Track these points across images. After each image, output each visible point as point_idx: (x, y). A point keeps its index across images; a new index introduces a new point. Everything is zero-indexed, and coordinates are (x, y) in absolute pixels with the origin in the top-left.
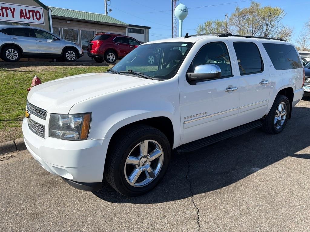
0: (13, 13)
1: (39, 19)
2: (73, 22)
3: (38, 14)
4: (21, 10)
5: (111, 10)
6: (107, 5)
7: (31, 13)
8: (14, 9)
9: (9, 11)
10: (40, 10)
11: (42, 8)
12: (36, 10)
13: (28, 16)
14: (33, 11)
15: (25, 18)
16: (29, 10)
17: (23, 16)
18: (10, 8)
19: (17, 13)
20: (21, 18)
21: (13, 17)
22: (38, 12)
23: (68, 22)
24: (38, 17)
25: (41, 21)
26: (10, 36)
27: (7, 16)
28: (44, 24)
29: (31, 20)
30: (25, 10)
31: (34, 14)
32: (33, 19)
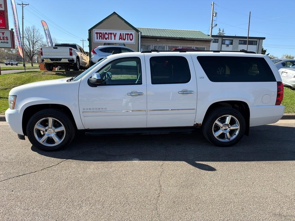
0: (115, 36)
1: (131, 40)
2: (162, 39)
3: (131, 36)
4: (121, 34)
5: (216, 25)
6: (213, 21)
7: (127, 36)
8: (116, 34)
9: (113, 35)
10: (133, 33)
11: (135, 31)
12: (130, 33)
13: (124, 38)
14: (128, 34)
15: (122, 40)
16: (125, 34)
17: (121, 38)
18: (114, 33)
19: (118, 37)
20: (119, 40)
21: (115, 39)
22: (131, 34)
23: (158, 40)
24: (131, 38)
25: (133, 41)
26: (105, 53)
27: (111, 39)
28: (135, 43)
29: (126, 41)
30: (123, 34)
31: (129, 36)
32: (128, 40)
